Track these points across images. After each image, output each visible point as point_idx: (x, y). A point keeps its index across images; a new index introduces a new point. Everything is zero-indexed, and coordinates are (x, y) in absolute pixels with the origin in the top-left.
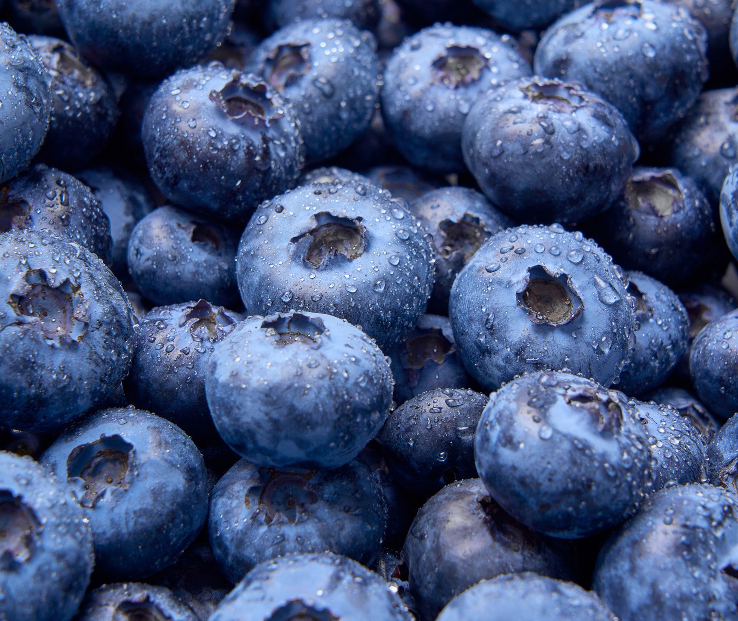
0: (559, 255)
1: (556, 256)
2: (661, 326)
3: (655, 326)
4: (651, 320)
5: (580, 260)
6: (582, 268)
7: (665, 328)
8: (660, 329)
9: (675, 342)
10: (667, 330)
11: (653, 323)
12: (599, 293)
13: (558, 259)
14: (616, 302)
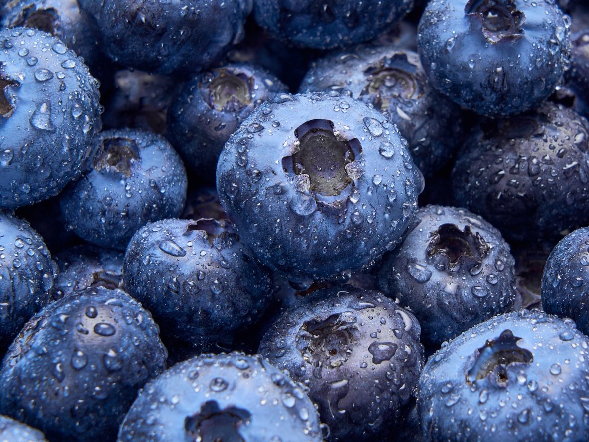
0: (32, 66)
1: (29, 65)
2: (127, 191)
3: (122, 189)
4: (123, 182)
5: (44, 79)
6: (39, 86)
7: (129, 196)
8: (124, 194)
9: (130, 212)
10: (129, 198)
11: (122, 185)
12: (35, 114)
13: (28, 68)
14: (44, 130)
